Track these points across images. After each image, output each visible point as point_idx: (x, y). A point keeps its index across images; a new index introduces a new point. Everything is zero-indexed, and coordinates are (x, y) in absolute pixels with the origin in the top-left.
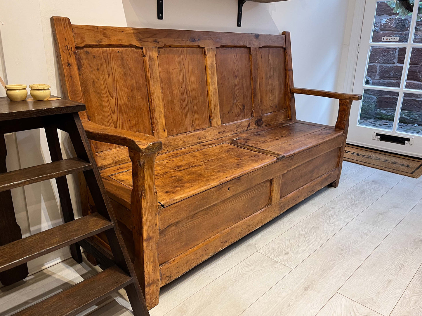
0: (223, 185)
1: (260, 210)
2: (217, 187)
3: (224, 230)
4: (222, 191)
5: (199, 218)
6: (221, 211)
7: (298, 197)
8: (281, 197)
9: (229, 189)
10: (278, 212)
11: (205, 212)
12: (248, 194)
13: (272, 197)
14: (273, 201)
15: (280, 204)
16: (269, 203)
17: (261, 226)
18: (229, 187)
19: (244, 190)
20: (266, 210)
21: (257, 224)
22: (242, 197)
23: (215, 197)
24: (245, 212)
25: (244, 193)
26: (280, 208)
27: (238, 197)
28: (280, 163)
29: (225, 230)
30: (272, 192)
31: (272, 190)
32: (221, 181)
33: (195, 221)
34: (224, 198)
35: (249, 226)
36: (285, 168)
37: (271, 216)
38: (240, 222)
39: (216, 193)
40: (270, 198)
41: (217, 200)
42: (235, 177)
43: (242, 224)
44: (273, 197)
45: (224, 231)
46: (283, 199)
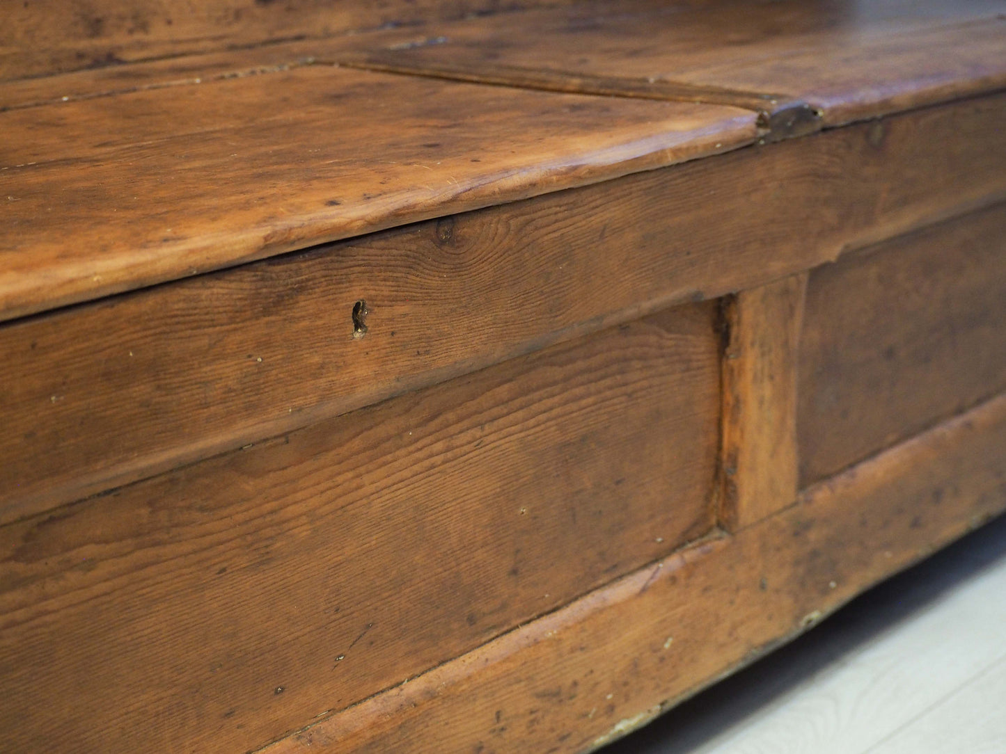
0: (308, 269)
1: (645, 566)
2: (247, 275)
3: (332, 711)
4: (292, 320)
5: (90, 564)
6: (303, 533)
7: (937, 495)
8: (807, 478)
9: (358, 325)
10: (787, 602)
11: (144, 511)
12: (535, 407)
13: (734, 459)
14: (745, 501)
15: (800, 529)
16: (713, 520)
17: (655, 711)
18: (357, 293)
19: (498, 352)
20: (690, 569)
21: (625, 690)
22: (481, 425)
23: (229, 371)
24: (514, 572)
25: (503, 391)
26: (801, 570)
27: (451, 416)
28: (783, 164)
29: (346, 716)
30: (734, 422)
31: (729, 398)
32: (280, 225)
33: (51, 587)
34: (322, 399)
35: (555, 695)
36: (830, 215)
37: (734, 628)
38: (478, 652)
39: (238, 337)
40: (717, 468)
41: (251, 409)
42: (410, 209)
43: (490, 674)
44: (744, 460)
45: (334, 719)
46: (822, 496)
